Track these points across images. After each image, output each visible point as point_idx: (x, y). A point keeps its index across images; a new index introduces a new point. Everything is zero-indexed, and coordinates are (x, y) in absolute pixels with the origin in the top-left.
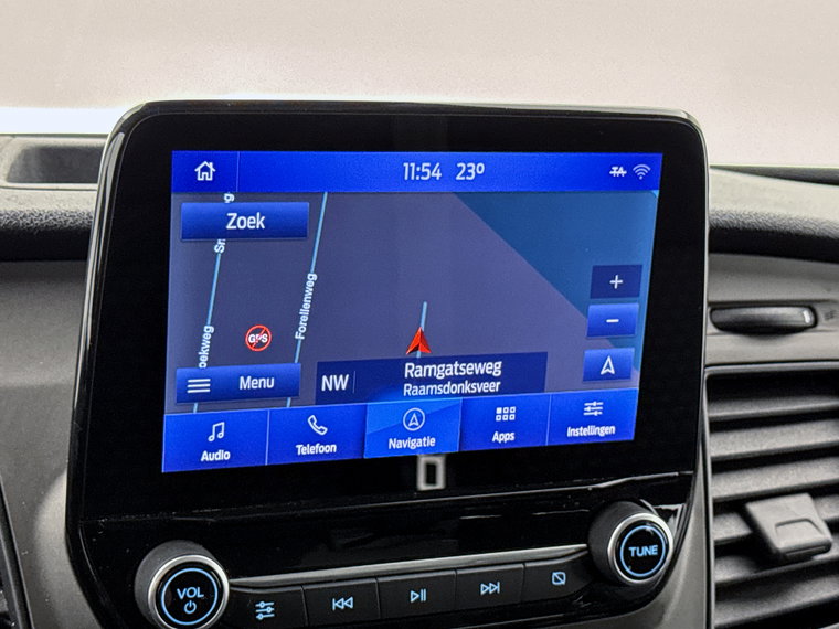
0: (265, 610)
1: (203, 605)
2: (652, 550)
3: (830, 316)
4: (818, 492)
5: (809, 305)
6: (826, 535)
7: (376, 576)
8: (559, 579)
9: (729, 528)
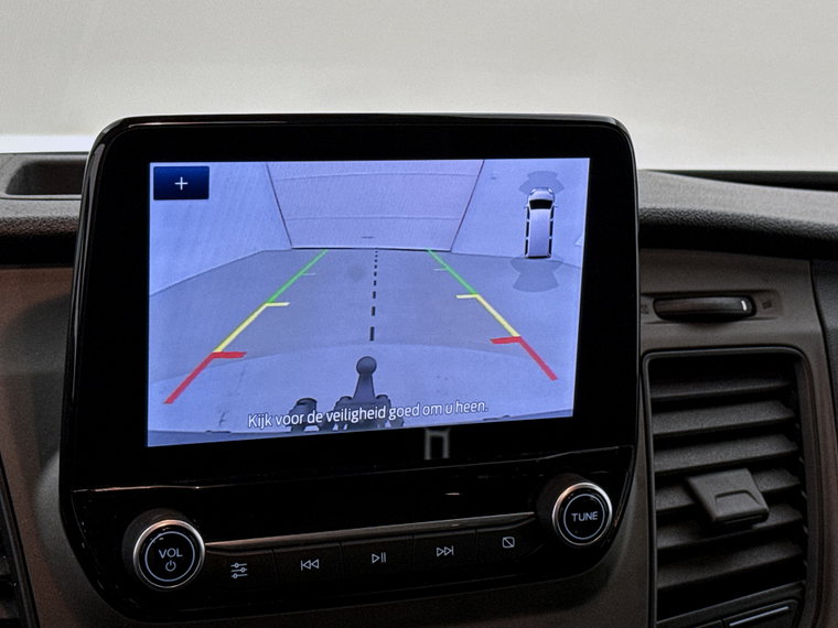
0: (239, 570)
1: (182, 564)
2: (593, 516)
3: (767, 305)
4: (756, 466)
5: (747, 295)
6: (764, 505)
7: (339, 540)
8: (509, 543)
9: (673, 500)
